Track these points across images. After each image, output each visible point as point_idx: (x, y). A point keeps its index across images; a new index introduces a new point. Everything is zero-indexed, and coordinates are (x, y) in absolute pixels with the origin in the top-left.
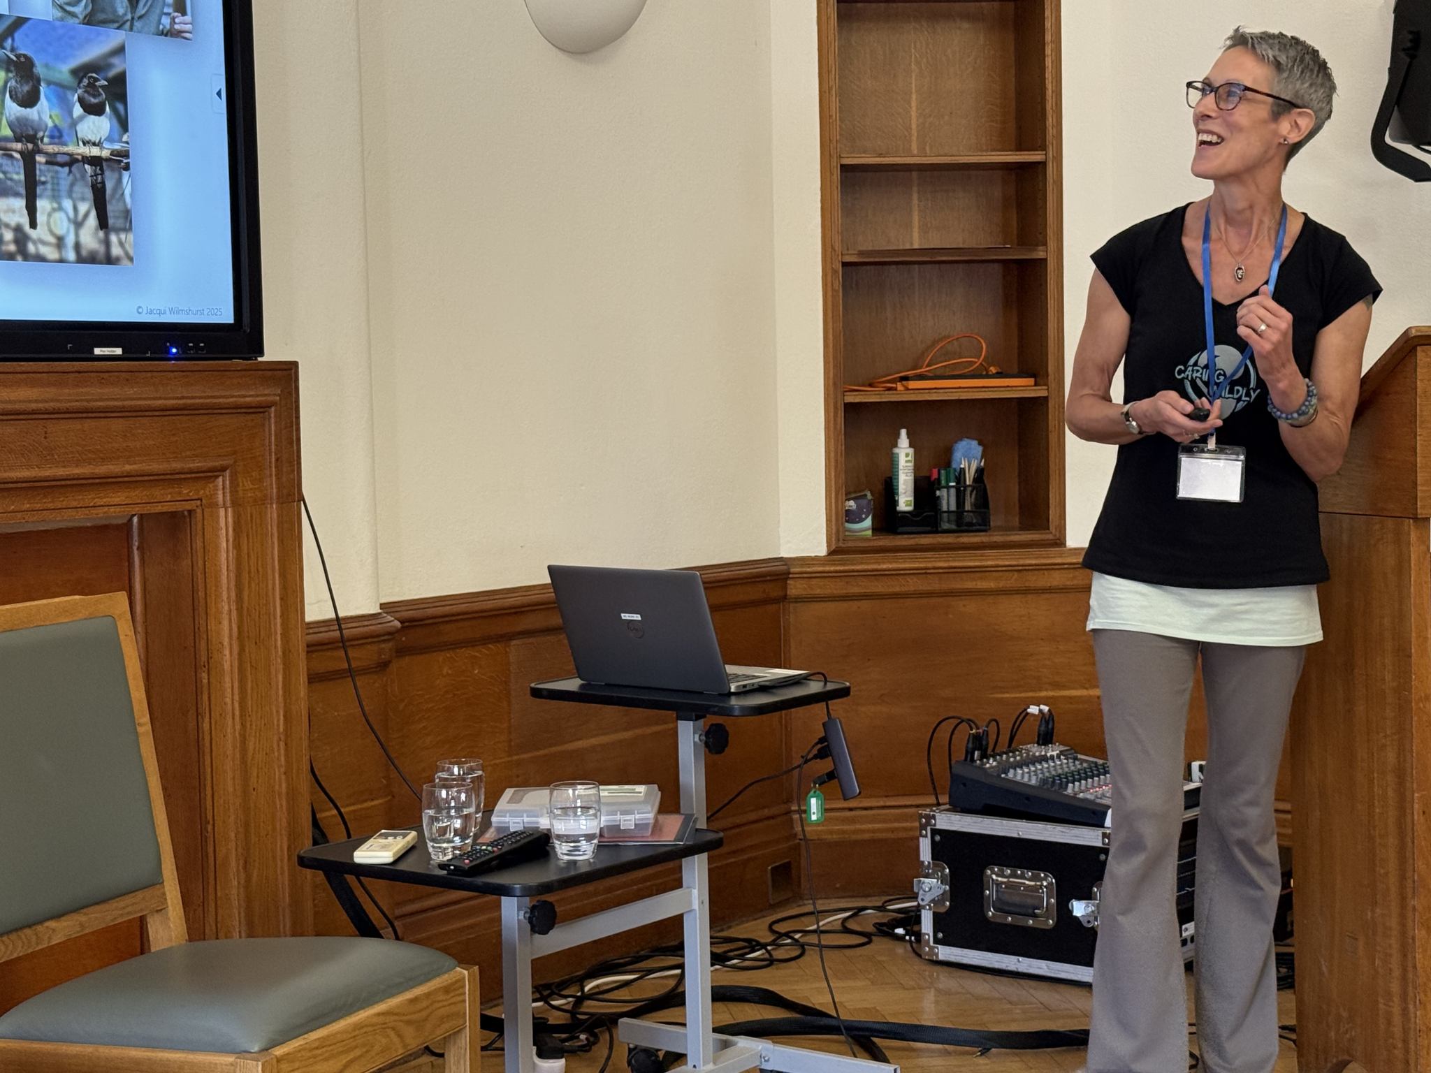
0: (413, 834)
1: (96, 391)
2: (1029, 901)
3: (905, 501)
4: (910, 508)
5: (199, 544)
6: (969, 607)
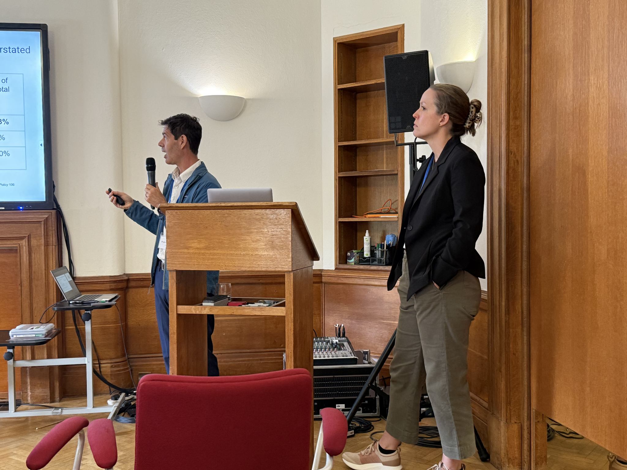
3: (367, 253)
4: (368, 256)
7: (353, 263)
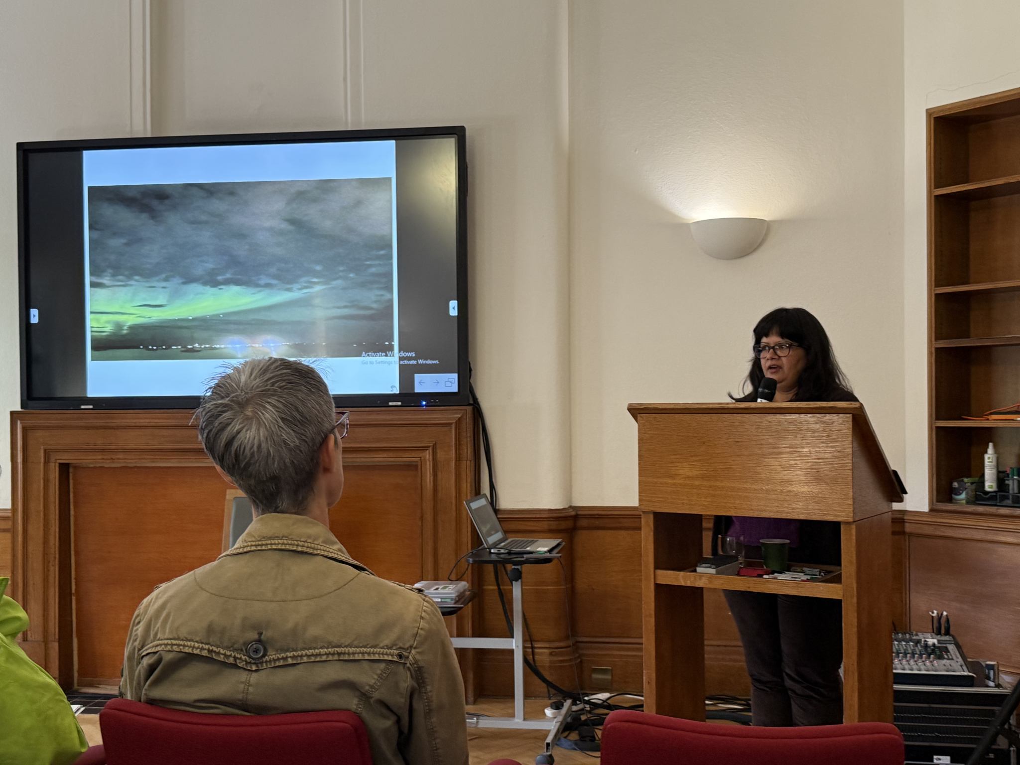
3: (990, 484)
4: (993, 490)
7: (964, 502)
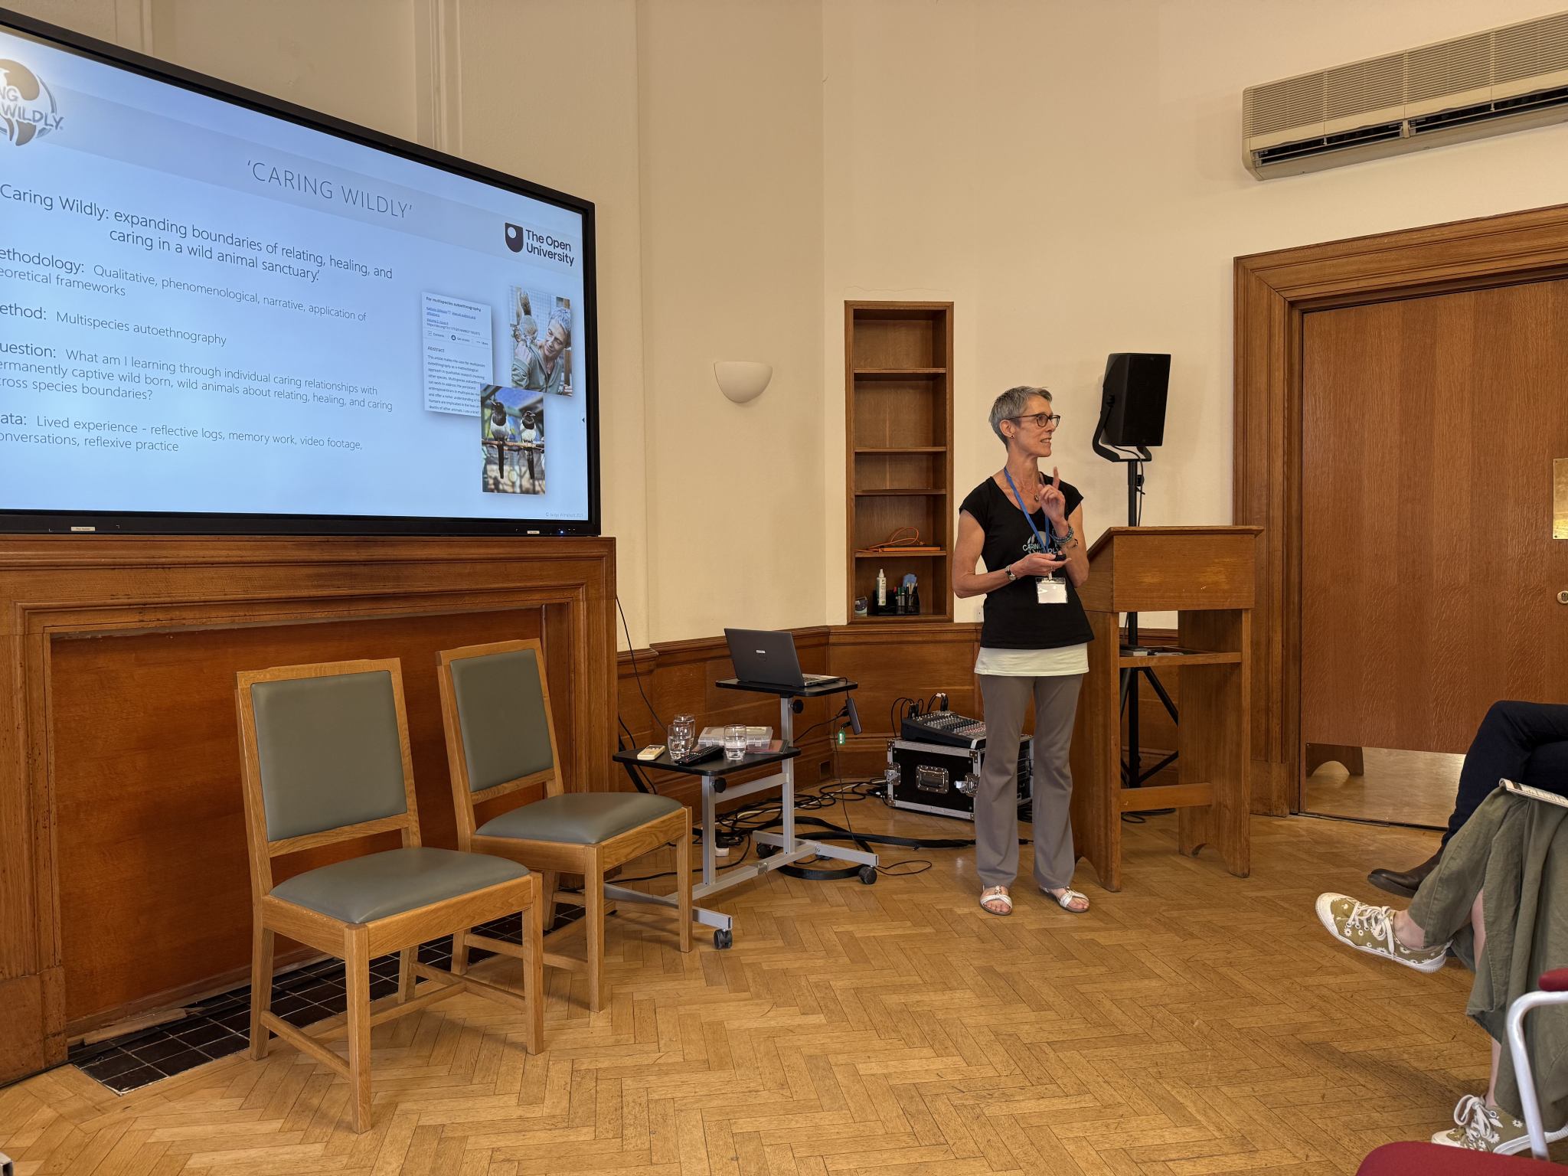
0: (664, 747)
1: (528, 550)
2: (937, 781)
3: (882, 601)
4: (884, 604)
5: (571, 616)
6: (911, 648)
